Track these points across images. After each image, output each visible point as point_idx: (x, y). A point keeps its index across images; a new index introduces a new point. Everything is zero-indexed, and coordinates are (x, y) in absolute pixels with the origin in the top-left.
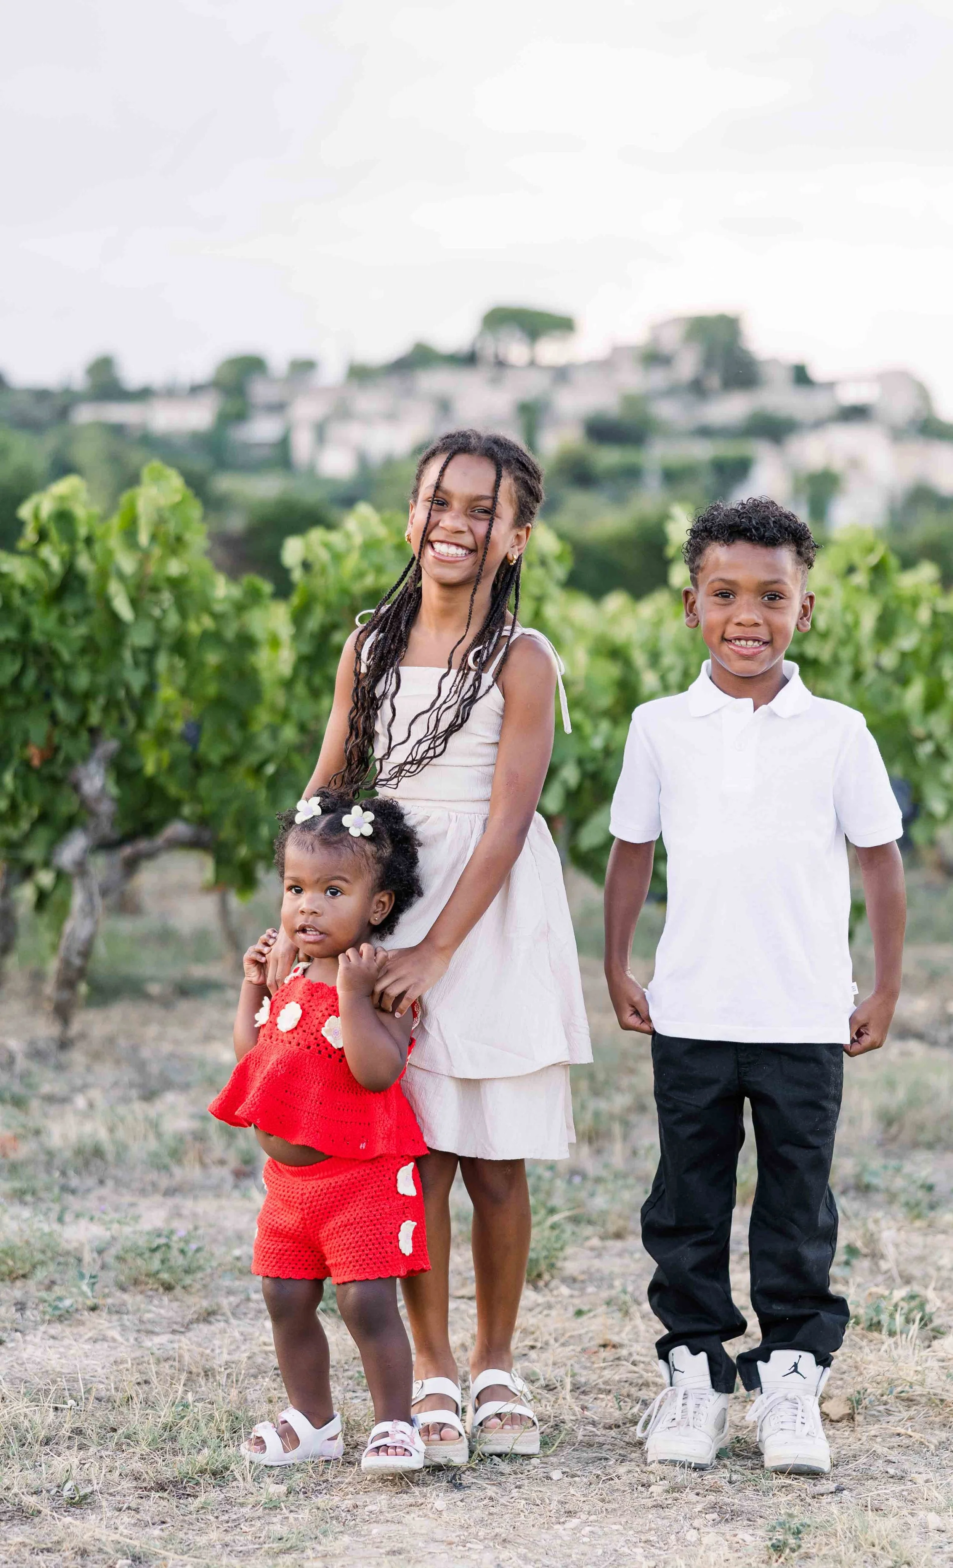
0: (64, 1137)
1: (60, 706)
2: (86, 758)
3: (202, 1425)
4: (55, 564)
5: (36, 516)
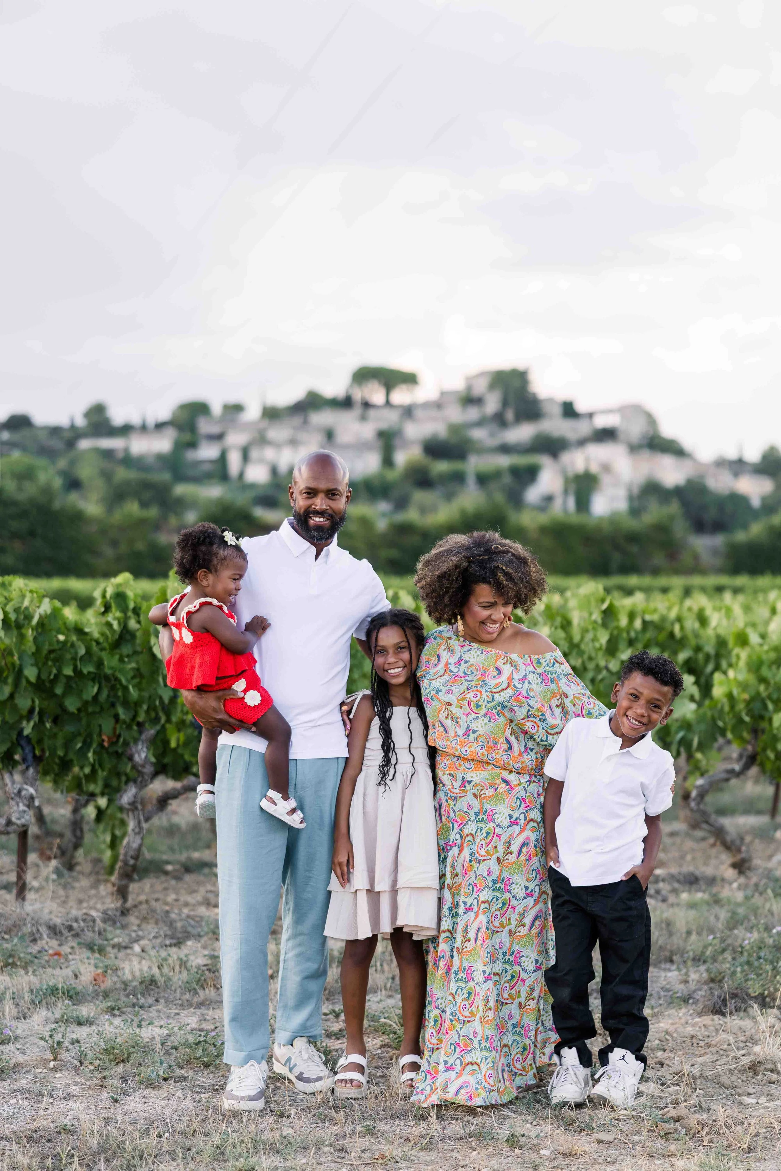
0: (132, 972)
1: (120, 711)
2: (136, 741)
3: (238, 1145)
4: (116, 625)
5: (104, 596)
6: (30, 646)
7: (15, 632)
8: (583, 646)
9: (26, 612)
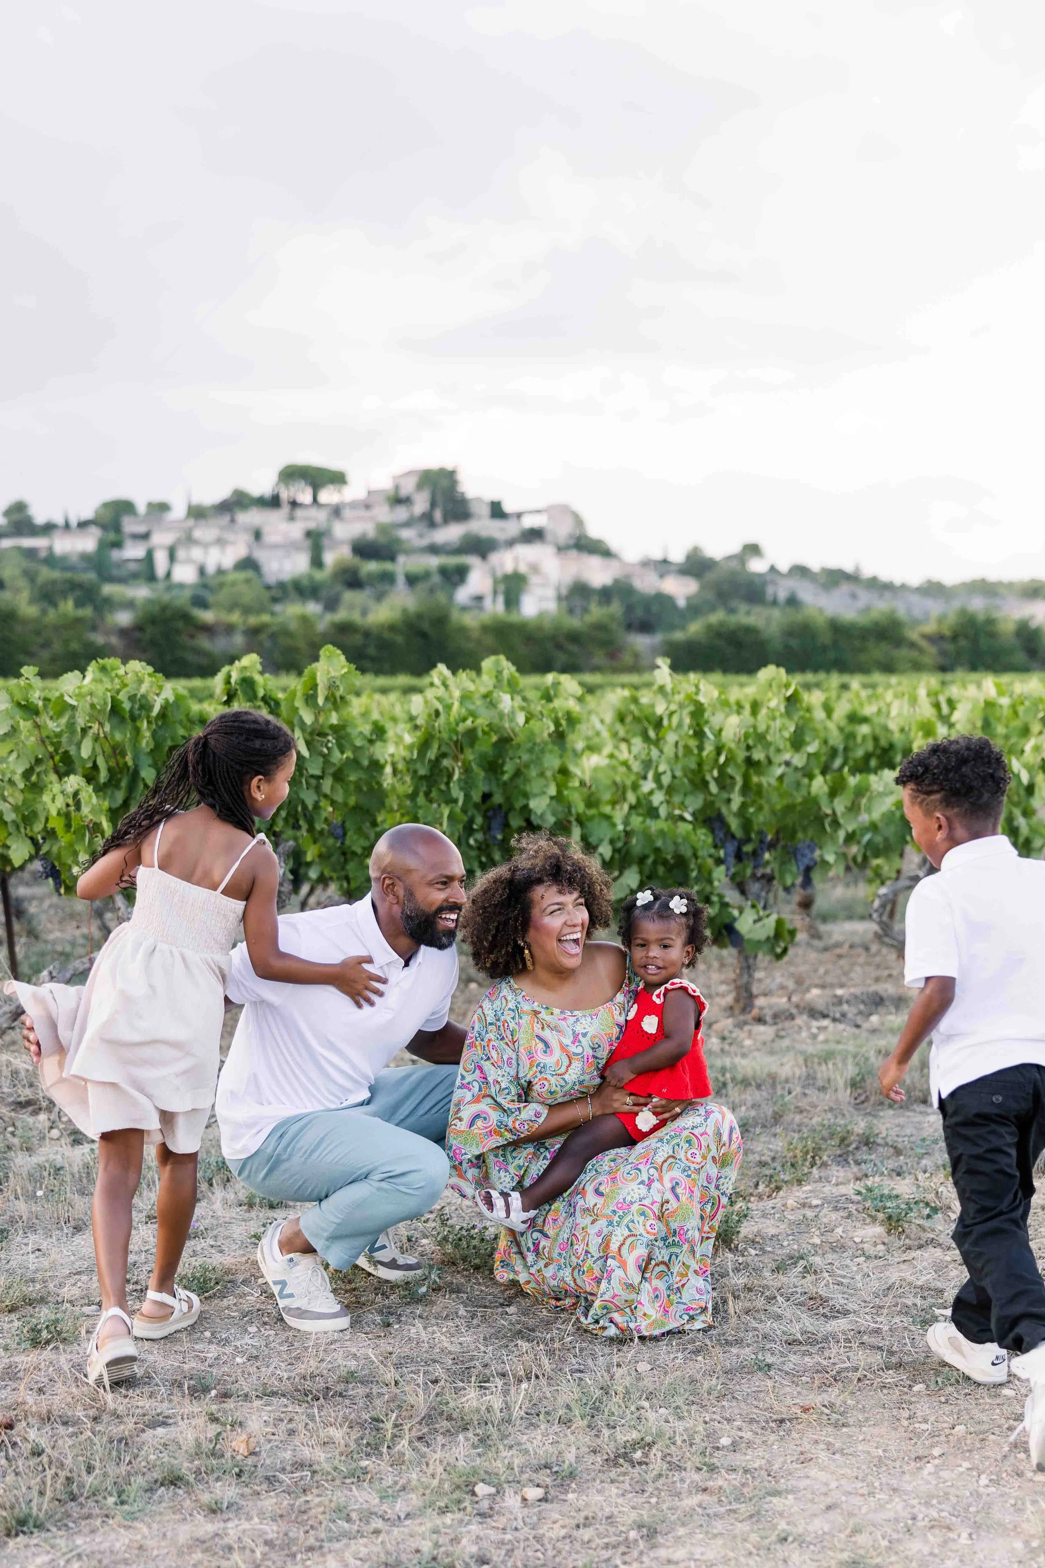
5: (228, 682)
6: (146, 741)
7: (129, 726)
8: (769, 738)
9: (143, 701)
